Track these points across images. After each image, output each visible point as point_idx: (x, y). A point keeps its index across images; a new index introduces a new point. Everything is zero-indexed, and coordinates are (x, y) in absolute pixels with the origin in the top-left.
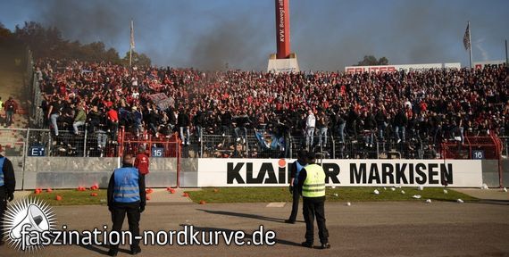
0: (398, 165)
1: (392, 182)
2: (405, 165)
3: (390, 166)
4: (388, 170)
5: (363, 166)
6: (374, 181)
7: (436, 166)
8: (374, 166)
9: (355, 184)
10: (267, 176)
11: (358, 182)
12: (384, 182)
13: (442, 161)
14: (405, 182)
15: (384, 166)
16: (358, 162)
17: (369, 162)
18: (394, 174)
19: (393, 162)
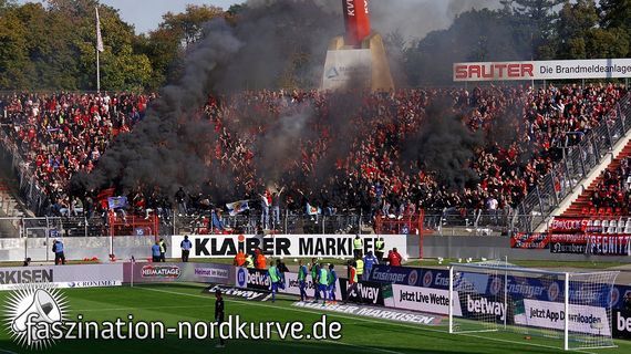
0: (339, 239)
1: (334, 253)
2: (345, 240)
3: (333, 240)
4: (331, 243)
5: (310, 240)
6: (320, 253)
7: (371, 240)
8: (319, 240)
9: (304, 255)
10: (228, 249)
11: (306, 253)
12: (328, 253)
13: (376, 236)
14: (345, 254)
15: (328, 240)
16: (306, 237)
17: (315, 237)
18: (336, 246)
19: (335, 237)
